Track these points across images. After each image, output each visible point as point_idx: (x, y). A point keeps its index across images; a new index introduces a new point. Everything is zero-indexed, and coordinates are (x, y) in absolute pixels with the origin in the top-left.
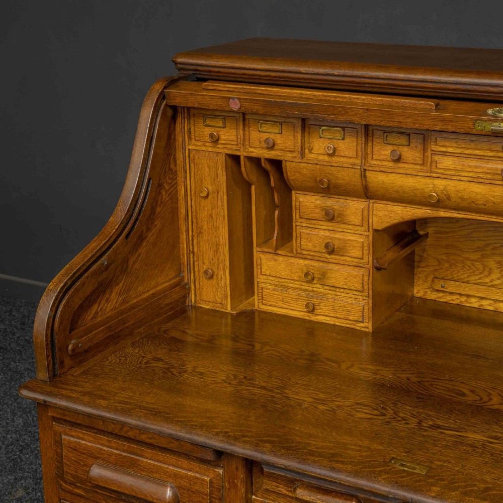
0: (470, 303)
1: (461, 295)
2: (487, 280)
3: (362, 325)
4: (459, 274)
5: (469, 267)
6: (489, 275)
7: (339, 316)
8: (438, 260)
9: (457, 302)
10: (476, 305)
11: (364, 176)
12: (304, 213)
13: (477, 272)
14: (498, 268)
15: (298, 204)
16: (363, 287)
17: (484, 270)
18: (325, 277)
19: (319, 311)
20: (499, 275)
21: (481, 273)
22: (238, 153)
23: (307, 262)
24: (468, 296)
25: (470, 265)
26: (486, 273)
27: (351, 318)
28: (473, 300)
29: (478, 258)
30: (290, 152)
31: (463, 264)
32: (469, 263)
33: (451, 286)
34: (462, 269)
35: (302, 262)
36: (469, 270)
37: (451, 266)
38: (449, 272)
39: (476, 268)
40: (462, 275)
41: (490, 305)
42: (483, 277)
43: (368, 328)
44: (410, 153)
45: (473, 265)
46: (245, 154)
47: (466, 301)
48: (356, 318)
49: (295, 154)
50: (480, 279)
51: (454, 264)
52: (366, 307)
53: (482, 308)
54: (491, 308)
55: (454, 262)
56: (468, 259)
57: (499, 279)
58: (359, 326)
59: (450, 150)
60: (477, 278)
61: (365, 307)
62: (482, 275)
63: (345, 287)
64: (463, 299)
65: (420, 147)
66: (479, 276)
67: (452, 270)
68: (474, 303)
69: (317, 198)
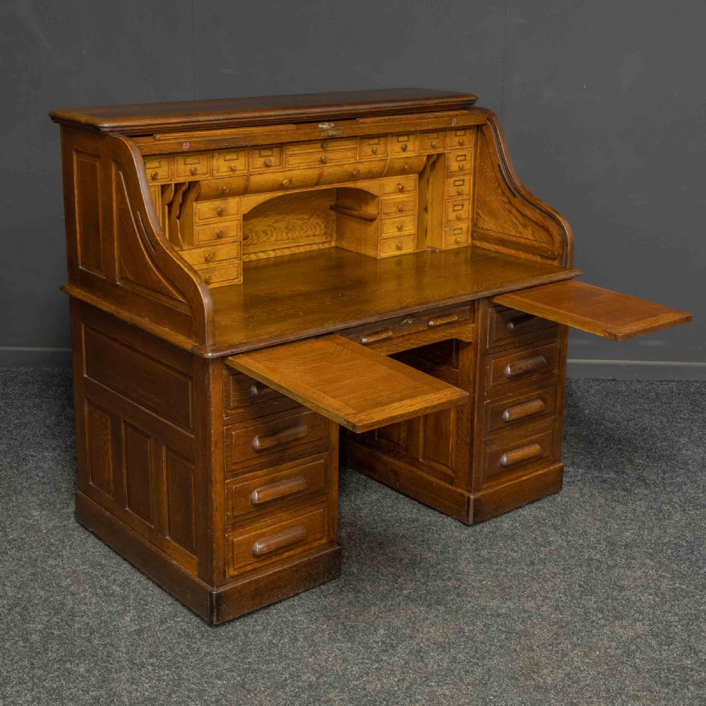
3: (237, 280)
7: (223, 280)
11: (248, 180)
12: (202, 216)
15: (197, 211)
16: (237, 255)
18: (215, 256)
22: (170, 183)
23: (203, 249)
27: (231, 278)
30: (204, 174)
35: (199, 250)
43: (240, 281)
44: (274, 160)
46: (175, 182)
48: (234, 277)
49: (207, 175)
58: (236, 282)
59: (296, 152)
63: (227, 258)
65: (278, 155)
69: (209, 203)
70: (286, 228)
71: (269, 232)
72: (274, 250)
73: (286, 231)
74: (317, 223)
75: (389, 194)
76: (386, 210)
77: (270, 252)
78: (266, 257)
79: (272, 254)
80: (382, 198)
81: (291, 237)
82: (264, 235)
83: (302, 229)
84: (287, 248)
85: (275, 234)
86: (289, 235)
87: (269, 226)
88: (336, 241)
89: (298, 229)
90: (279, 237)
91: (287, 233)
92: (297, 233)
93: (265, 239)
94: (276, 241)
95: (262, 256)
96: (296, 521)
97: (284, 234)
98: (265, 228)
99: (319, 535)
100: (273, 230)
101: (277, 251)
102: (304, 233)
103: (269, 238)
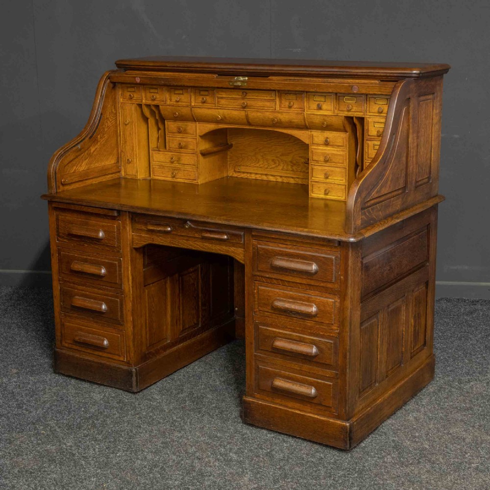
1: (248, 173)
2: (258, 165)
4: (247, 163)
8: (237, 157)
9: (246, 177)
10: (254, 178)
14: (262, 159)
17: (256, 160)
24: (251, 173)
25: (251, 158)
26: (257, 162)
28: (253, 175)
29: (254, 155)
31: (248, 158)
33: (243, 169)
36: (250, 161)
37: (243, 159)
38: (242, 163)
39: (253, 160)
41: (259, 177)
42: (256, 164)
53: (256, 179)
54: (260, 179)
55: (244, 157)
56: (250, 155)
64: (249, 175)
66: (254, 163)
67: (243, 161)
68: (253, 177)
71: (278, 162)
75: (318, 145)
76: (315, 158)
78: (274, 180)
79: (280, 180)
80: (312, 147)
82: (273, 163)
85: (282, 165)
87: (277, 157)
93: (274, 166)
94: (282, 169)
95: (272, 179)
98: (274, 158)
100: (280, 161)
103: (276, 167)
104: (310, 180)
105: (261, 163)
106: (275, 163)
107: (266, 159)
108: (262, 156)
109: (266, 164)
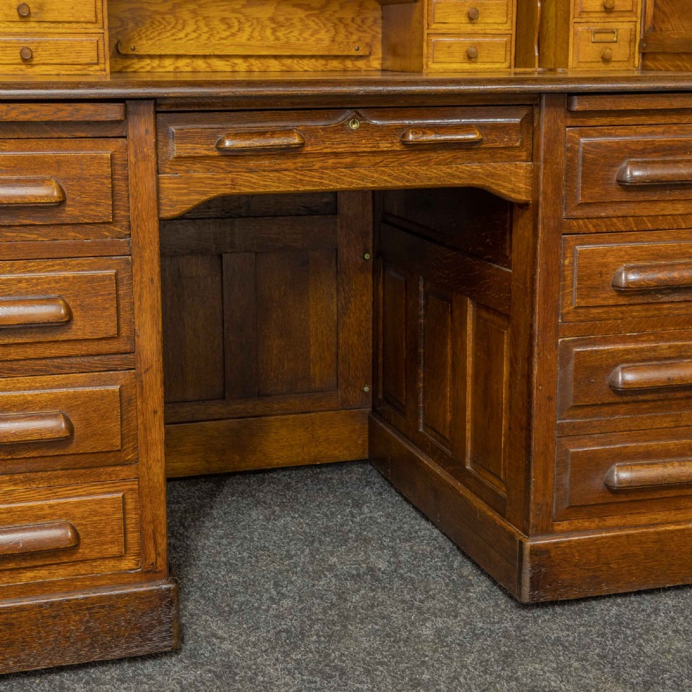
0: (164, 67)
2: (182, 35)
3: (96, 67)
4: (148, 33)
5: (159, 22)
6: (183, 29)
7: (64, 61)
8: (120, 19)
9: (148, 68)
10: (171, 69)
13: (169, 28)
14: (193, 18)
16: (96, 17)
17: (177, 23)
18: (43, 10)
19: (38, 59)
20: (195, 27)
21: (173, 27)
24: (162, 57)
25: (160, 19)
26: (180, 26)
27: (82, 60)
28: (167, 62)
29: (169, 10)
31: (151, 20)
32: (158, 17)
34: (152, 26)
36: (159, 26)
37: (137, 24)
38: (135, 33)
39: (167, 22)
40: (151, 33)
41: (187, 66)
42: (176, 32)
43: (105, 70)
45: (163, 19)
47: (159, 66)
48: (88, 60)
50: (173, 35)
51: (141, 21)
52: (101, 44)
53: (178, 70)
54: (188, 69)
55: (139, 18)
56: (157, 12)
57: (194, 31)
58: (93, 70)
60: (169, 34)
61: (99, 43)
62: (175, 30)
63: (72, 19)
64: (156, 63)
66: (172, 32)
67: (139, 29)
68: (169, 66)
70: (272, 19)
71: (236, 24)
72: (246, 57)
73: (274, 26)
74: (341, 20)
77: (239, 61)
81: (283, 39)
82: (224, 27)
83: (307, 27)
84: (275, 57)
85: (248, 30)
86: (279, 34)
87: (234, 11)
88: (383, 59)
89: (299, 25)
90: (256, 34)
91: (274, 31)
92: (296, 33)
93: (228, 33)
96: (51, 507)
97: (268, 32)
98: (227, 14)
99: (115, 550)
100: (243, 19)
101: (252, 61)
102: (312, 35)
103: (233, 35)
104: (426, 32)
105: (189, 29)
106: (230, 27)
107: (205, 18)
108: (193, 12)
109: (206, 29)
